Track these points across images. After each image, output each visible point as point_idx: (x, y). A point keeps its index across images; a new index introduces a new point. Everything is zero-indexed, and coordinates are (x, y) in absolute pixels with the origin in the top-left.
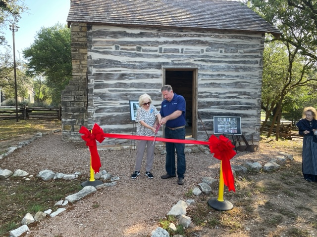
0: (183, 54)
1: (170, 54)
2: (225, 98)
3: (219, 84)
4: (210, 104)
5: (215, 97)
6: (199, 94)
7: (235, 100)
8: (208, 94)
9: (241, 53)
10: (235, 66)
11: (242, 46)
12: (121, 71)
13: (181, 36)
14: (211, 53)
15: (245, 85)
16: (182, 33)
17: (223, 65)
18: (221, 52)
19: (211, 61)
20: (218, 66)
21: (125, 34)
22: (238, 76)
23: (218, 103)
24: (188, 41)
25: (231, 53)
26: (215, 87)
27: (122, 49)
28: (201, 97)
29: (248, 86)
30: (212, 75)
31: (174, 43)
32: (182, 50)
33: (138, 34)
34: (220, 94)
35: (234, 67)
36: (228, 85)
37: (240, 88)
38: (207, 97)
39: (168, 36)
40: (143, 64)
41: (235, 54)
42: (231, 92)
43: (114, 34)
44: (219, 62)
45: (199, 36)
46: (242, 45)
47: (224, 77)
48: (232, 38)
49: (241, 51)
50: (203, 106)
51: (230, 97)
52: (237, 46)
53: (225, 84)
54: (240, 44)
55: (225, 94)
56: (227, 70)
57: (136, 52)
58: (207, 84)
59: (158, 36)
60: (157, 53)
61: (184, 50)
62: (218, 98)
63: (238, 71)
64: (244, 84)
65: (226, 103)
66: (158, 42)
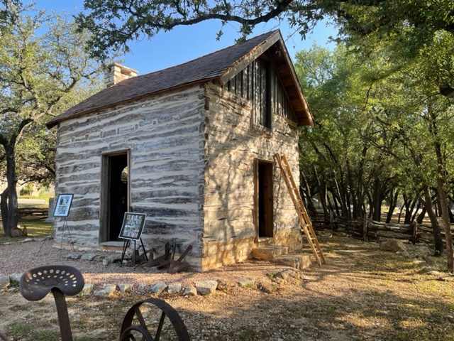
0: (120, 135)
1: (109, 137)
2: (159, 186)
3: (152, 167)
4: (144, 195)
5: (149, 185)
6: (133, 183)
7: (171, 188)
8: (141, 182)
9: (176, 119)
10: (170, 139)
11: (176, 110)
12: (74, 163)
13: (115, 115)
14: (145, 128)
15: (182, 166)
16: (116, 111)
17: (156, 140)
18: (154, 123)
19: (144, 138)
20: (151, 143)
21: (78, 125)
22: (173, 153)
23: (152, 195)
24: (122, 118)
25: (165, 121)
26: (148, 172)
27: (76, 140)
28: (134, 186)
29: (186, 166)
30: (145, 156)
31: (112, 123)
32: (118, 129)
33: (86, 122)
34: (153, 181)
35: (169, 141)
36: (162, 167)
37: (176, 170)
38: (140, 185)
39: (107, 117)
40: (88, 153)
41: (169, 123)
42: (165, 178)
43: (71, 127)
44: (153, 137)
45: (131, 109)
46: (176, 108)
47: (157, 157)
48: (164, 102)
49: (176, 117)
50: (137, 198)
51: (164, 185)
52: (170, 111)
53: (158, 166)
54: (173, 108)
55: (159, 180)
56: (160, 146)
57: (85, 141)
58: (140, 168)
59: (99, 120)
60: (99, 139)
61: (120, 130)
62: (151, 186)
63: (174, 146)
64: (181, 163)
65: (160, 194)
66: (99, 126)
